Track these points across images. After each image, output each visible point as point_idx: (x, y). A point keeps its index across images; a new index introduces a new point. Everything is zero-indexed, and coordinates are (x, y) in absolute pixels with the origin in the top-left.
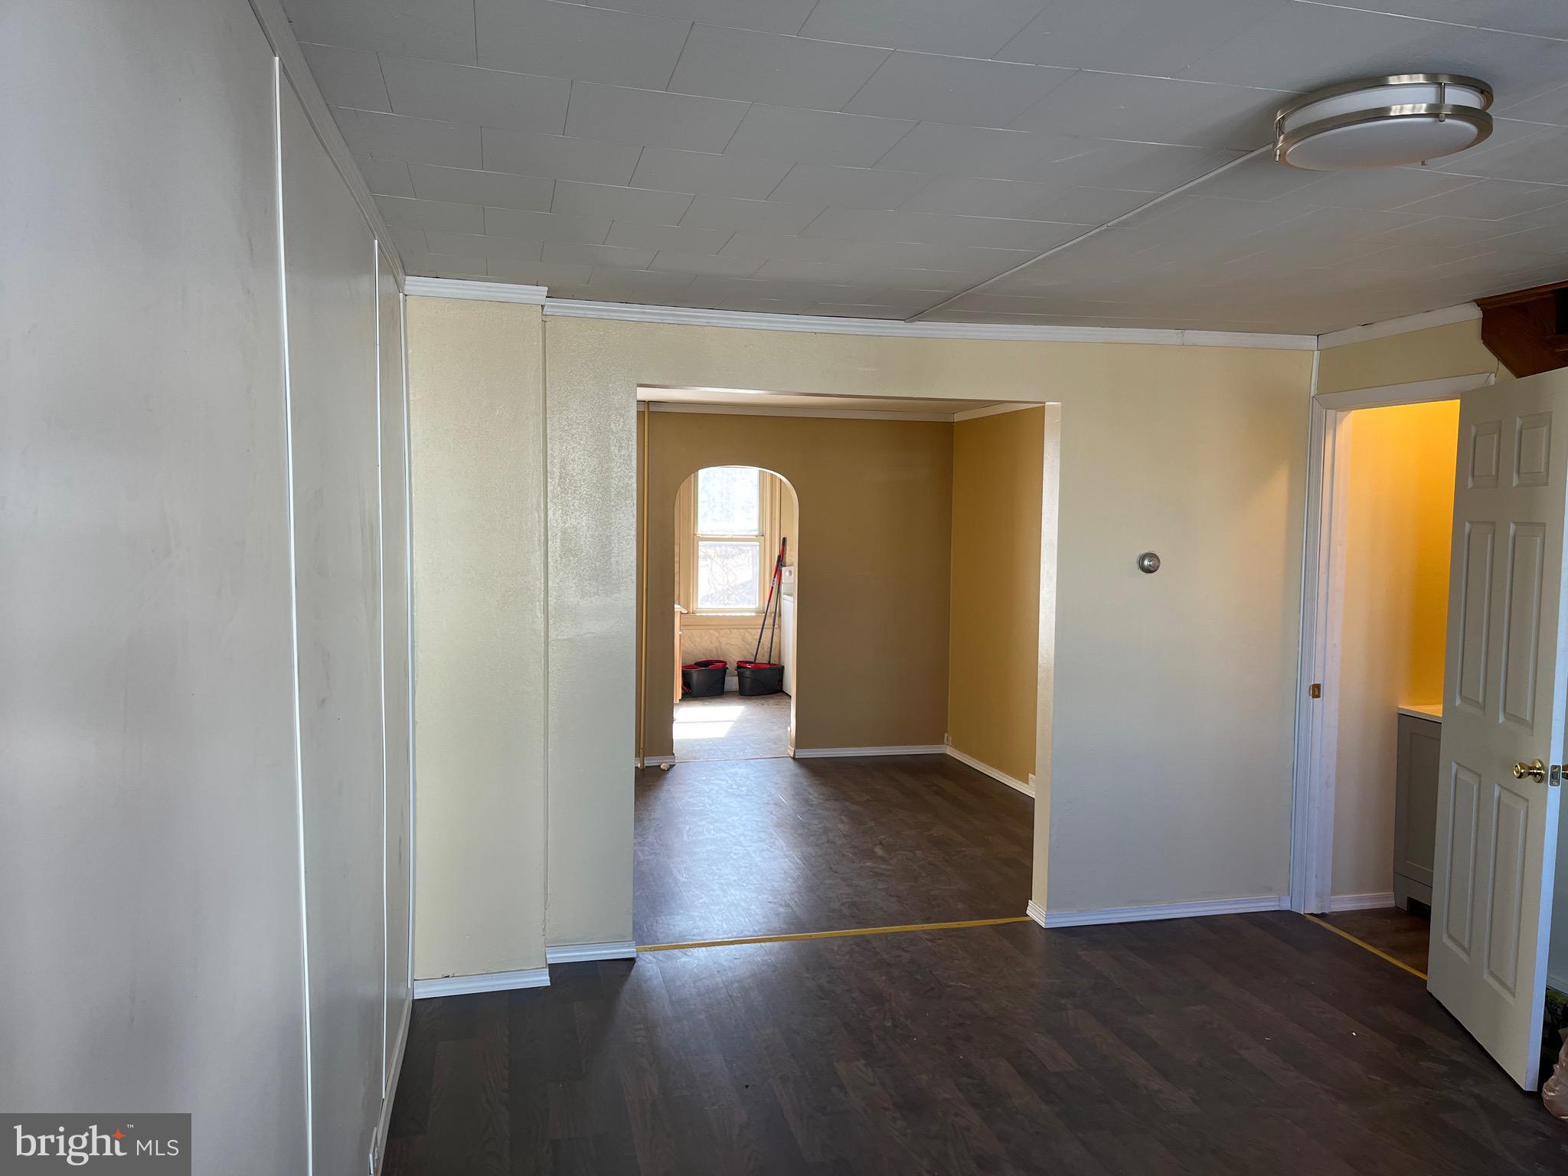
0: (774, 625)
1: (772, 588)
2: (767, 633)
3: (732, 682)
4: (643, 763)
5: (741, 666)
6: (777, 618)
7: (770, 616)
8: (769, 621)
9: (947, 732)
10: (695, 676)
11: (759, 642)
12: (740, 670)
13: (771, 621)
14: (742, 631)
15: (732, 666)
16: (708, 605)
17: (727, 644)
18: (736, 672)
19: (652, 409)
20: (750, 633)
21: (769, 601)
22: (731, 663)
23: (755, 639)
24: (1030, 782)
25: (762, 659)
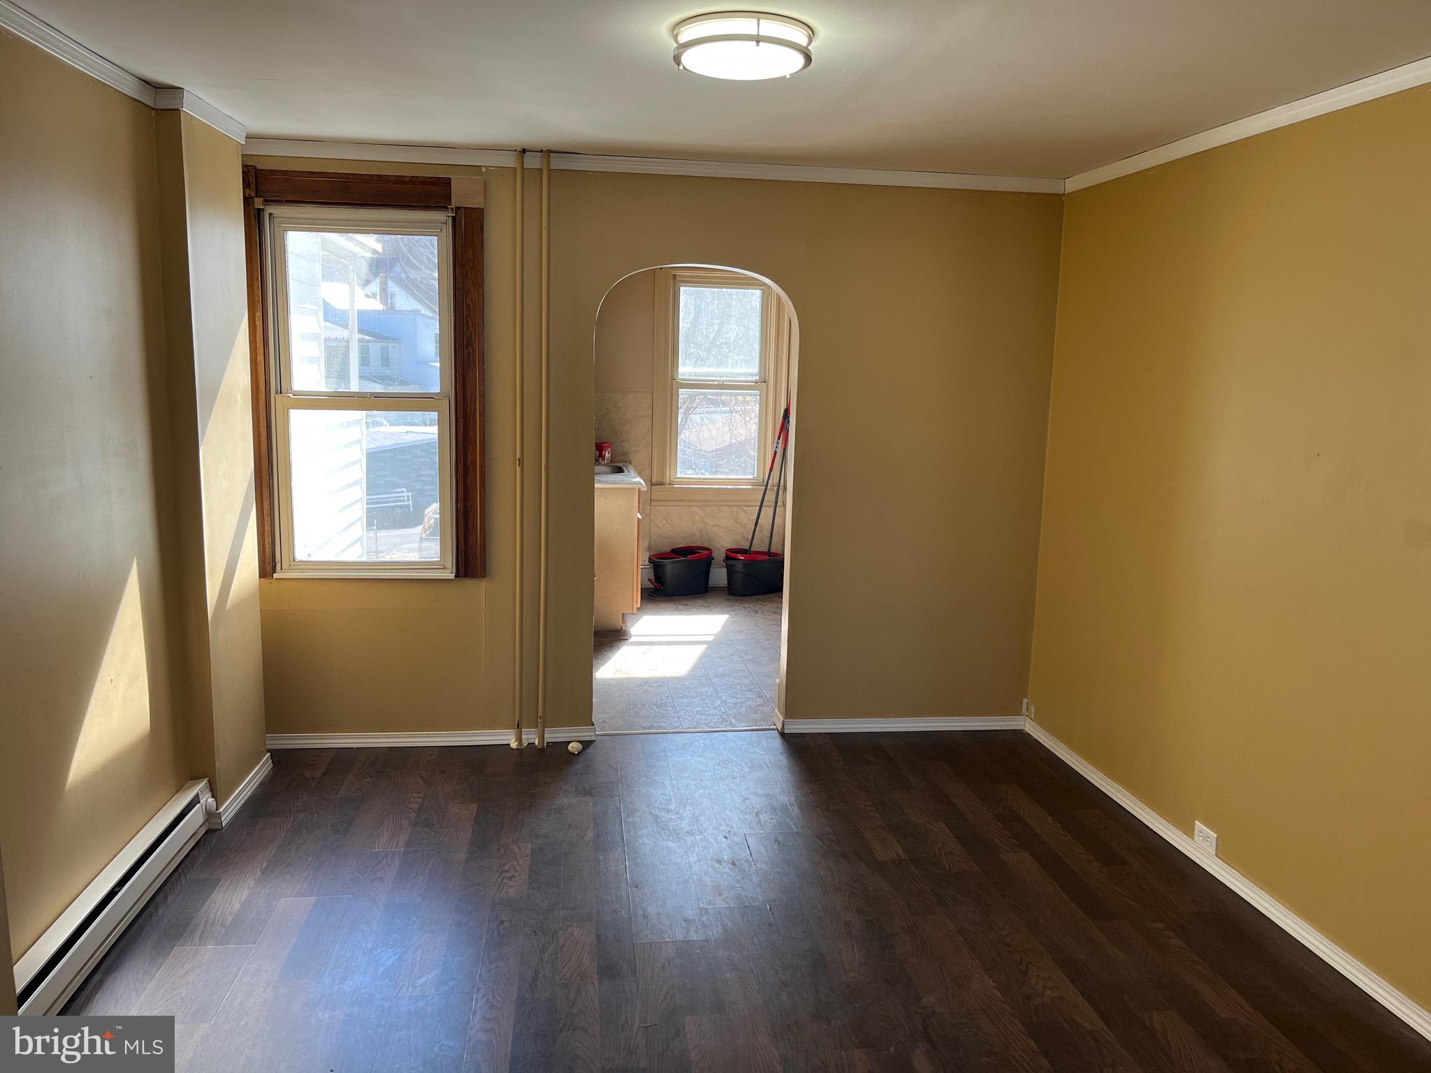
0: (776, 503)
1: (776, 452)
2: (767, 513)
3: (719, 575)
4: (542, 738)
5: (731, 555)
6: (781, 493)
7: (772, 490)
8: (770, 497)
9: (1026, 697)
10: (670, 567)
11: (756, 525)
12: (730, 562)
13: (773, 498)
14: (735, 509)
15: (719, 555)
16: (690, 474)
17: (714, 526)
18: (725, 564)
19: (557, 163)
20: (745, 512)
21: (771, 470)
22: (718, 549)
23: (750, 519)
24: (1196, 837)
25: (760, 545)
